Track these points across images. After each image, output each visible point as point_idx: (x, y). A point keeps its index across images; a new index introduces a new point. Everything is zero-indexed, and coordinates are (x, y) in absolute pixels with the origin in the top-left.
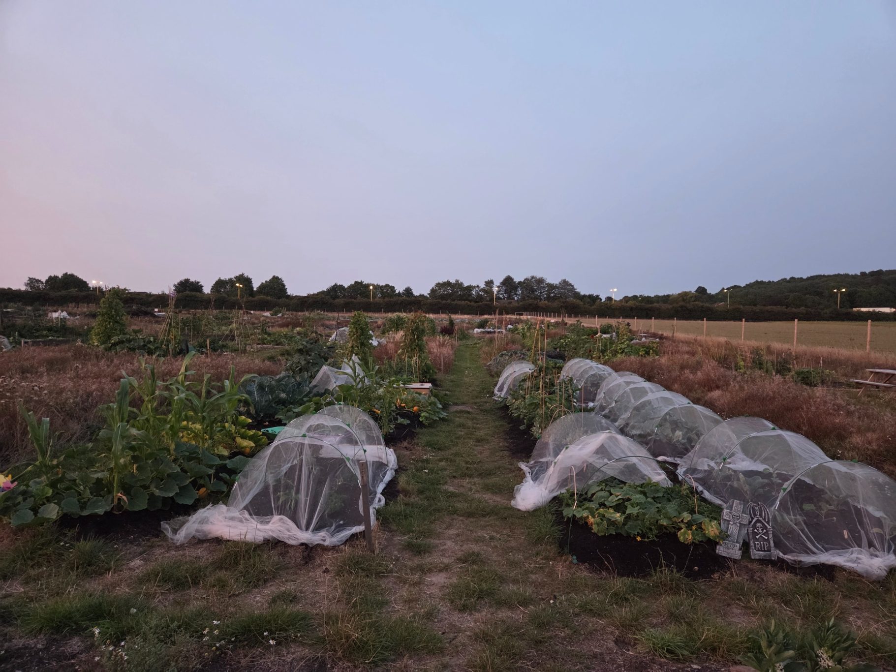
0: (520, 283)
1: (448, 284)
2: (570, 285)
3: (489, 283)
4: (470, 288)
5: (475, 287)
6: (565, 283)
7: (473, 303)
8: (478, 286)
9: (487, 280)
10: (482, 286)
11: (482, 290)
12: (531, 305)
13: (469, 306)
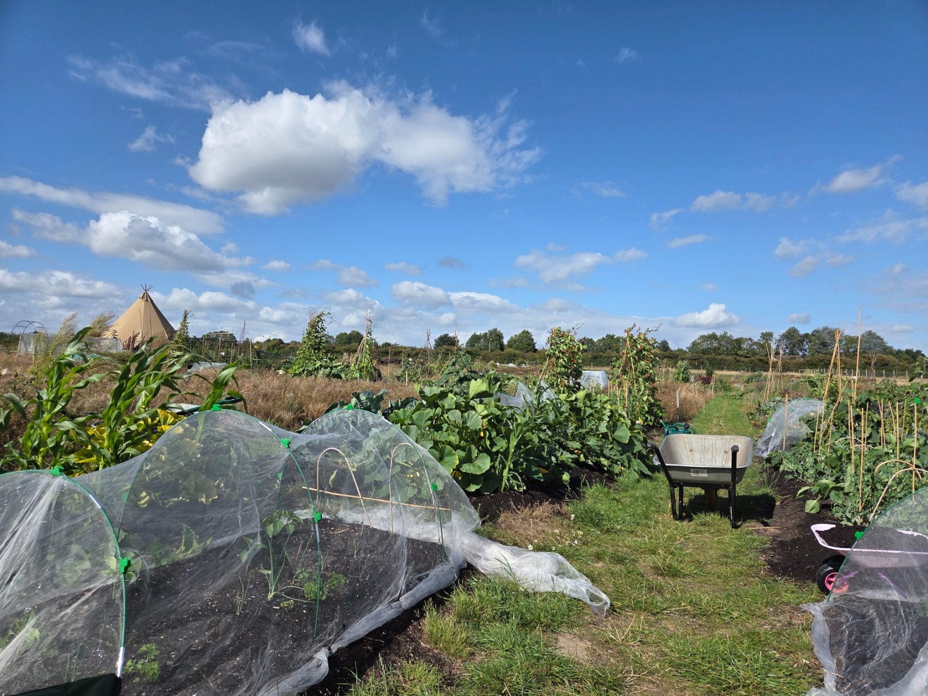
0: (807, 335)
1: (713, 337)
2: (878, 338)
3: (767, 336)
4: (739, 341)
5: (746, 340)
6: (870, 334)
7: (743, 359)
8: (750, 339)
9: (764, 332)
10: (757, 338)
11: (756, 343)
12: (822, 361)
13: (738, 361)
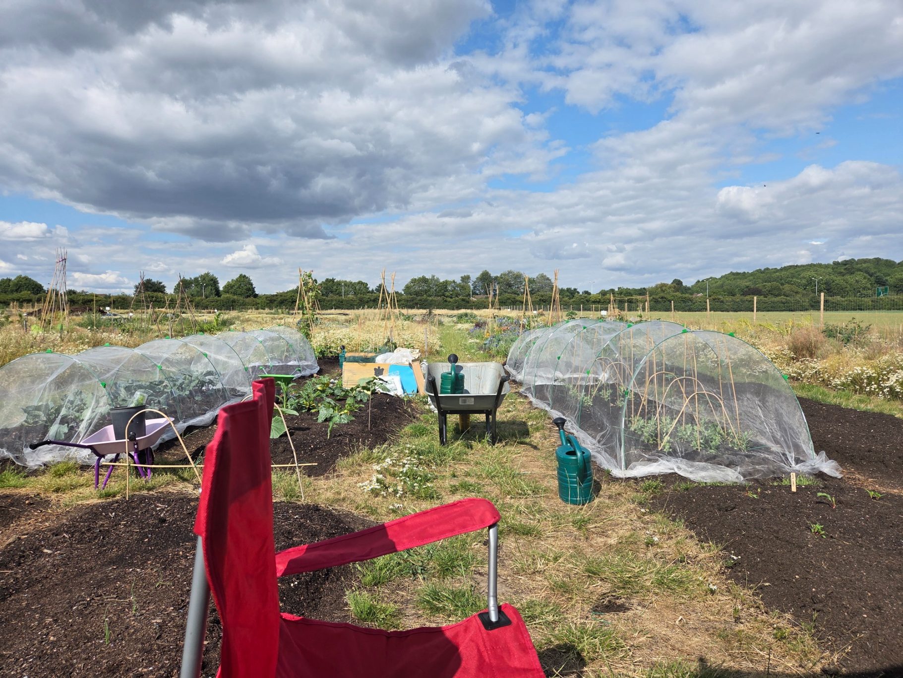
0: (496, 278)
1: (424, 280)
2: (548, 279)
3: (466, 279)
4: (446, 283)
5: (451, 282)
6: (543, 277)
7: (449, 299)
8: (454, 282)
9: (463, 276)
10: (458, 280)
11: (458, 285)
12: (509, 299)
13: (446, 301)
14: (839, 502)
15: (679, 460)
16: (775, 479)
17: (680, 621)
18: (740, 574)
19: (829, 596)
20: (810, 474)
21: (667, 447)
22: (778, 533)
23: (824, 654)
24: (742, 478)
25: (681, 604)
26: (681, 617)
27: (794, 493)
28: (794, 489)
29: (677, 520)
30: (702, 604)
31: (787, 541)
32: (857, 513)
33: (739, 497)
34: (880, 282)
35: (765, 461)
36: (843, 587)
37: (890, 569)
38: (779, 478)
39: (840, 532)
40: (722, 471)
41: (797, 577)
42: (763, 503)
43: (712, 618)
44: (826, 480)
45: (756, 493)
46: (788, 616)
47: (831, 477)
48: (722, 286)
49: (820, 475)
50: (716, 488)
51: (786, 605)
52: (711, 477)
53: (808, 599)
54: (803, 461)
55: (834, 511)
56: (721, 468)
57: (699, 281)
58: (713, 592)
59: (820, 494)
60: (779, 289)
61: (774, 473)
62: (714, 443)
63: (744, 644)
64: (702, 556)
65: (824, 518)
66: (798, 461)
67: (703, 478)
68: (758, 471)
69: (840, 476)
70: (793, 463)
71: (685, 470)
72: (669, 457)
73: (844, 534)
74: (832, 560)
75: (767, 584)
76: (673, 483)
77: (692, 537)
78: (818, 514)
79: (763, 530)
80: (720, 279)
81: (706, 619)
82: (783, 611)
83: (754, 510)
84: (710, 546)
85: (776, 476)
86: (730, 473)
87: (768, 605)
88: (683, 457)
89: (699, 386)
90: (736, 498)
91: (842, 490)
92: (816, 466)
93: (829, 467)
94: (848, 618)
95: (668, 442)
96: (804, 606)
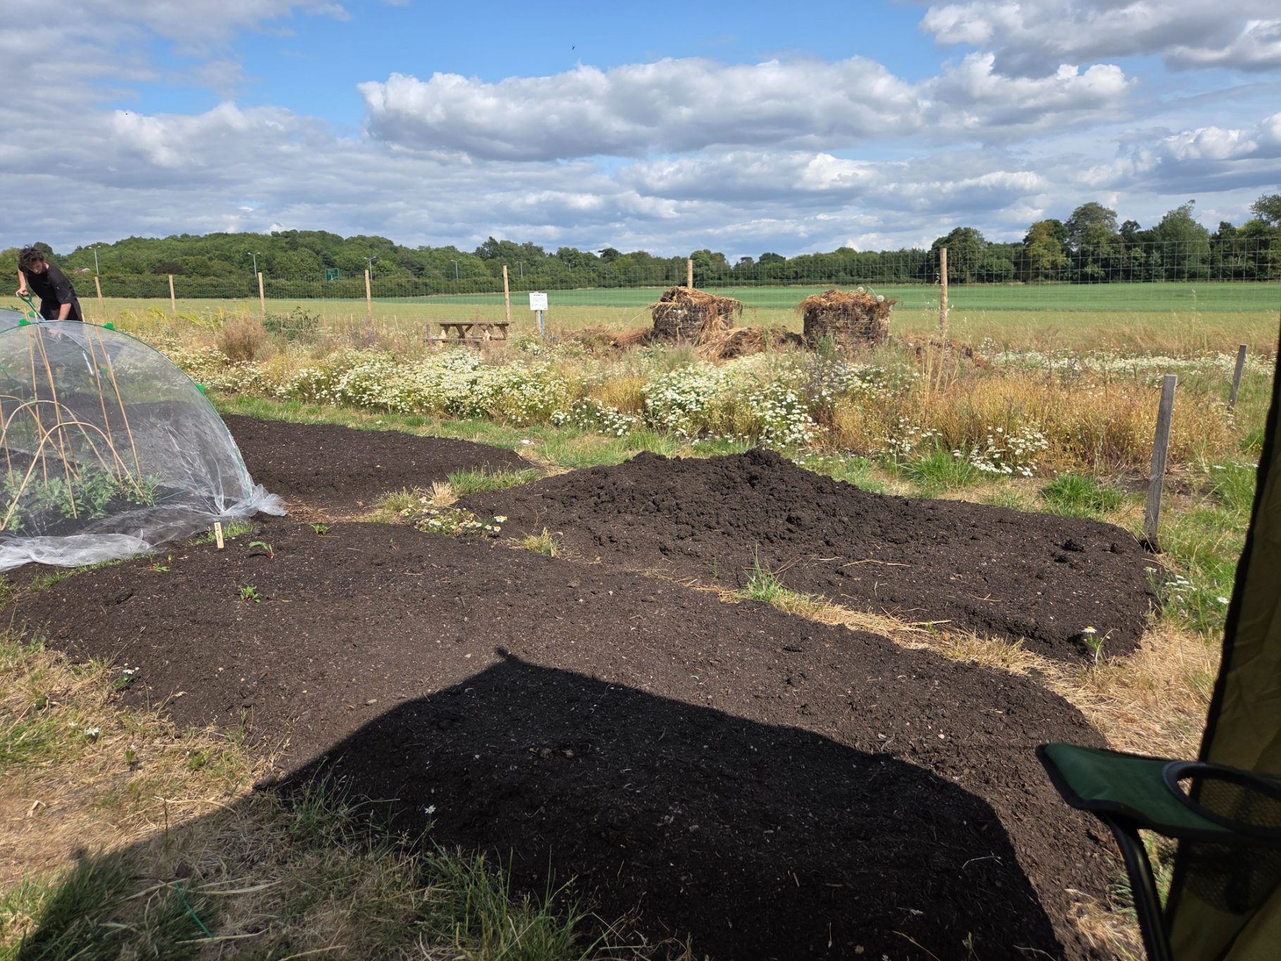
14: (279, 548)
15: (37, 540)
16: (198, 536)
17: (37, 807)
18: (140, 693)
19: (262, 682)
20: (245, 518)
21: (15, 523)
22: (196, 613)
23: (258, 763)
24: (148, 546)
25: (37, 779)
26: (36, 803)
27: (221, 550)
28: (221, 545)
29: (33, 641)
30: (77, 764)
31: (209, 622)
32: (300, 557)
33: (139, 577)
34: (330, 263)
35: (182, 514)
36: (279, 663)
37: (336, 619)
38: (203, 533)
39: (279, 589)
40: (116, 541)
41: (220, 669)
42: (176, 576)
43: (92, 780)
44: (266, 522)
45: (166, 564)
46: (210, 729)
47: (273, 516)
48: (120, 258)
49: (259, 517)
50: (102, 572)
51: (208, 714)
52: (97, 555)
53: (236, 696)
54: (235, 503)
55: (272, 562)
56: (112, 537)
57: (80, 249)
58: (94, 738)
59: (252, 544)
60: (207, 267)
61: (196, 527)
62: (99, 501)
63: (143, 799)
64: (75, 688)
65: (259, 575)
66: (228, 504)
67: (83, 559)
68: (172, 530)
69: (283, 512)
70: (222, 508)
71: (51, 554)
72: (18, 540)
73: (284, 589)
74: (267, 630)
75: (180, 694)
76: (30, 580)
77: (59, 661)
78: (251, 572)
79: (174, 617)
80: (114, 246)
81: (82, 786)
82: (203, 725)
83: (162, 590)
84: (90, 667)
85: (199, 531)
86: (129, 542)
87: (181, 724)
88: (44, 534)
89: (63, 412)
90: (134, 579)
91: (282, 531)
92: (252, 507)
93: (269, 504)
94: (286, 702)
95: (19, 513)
96: (231, 707)
